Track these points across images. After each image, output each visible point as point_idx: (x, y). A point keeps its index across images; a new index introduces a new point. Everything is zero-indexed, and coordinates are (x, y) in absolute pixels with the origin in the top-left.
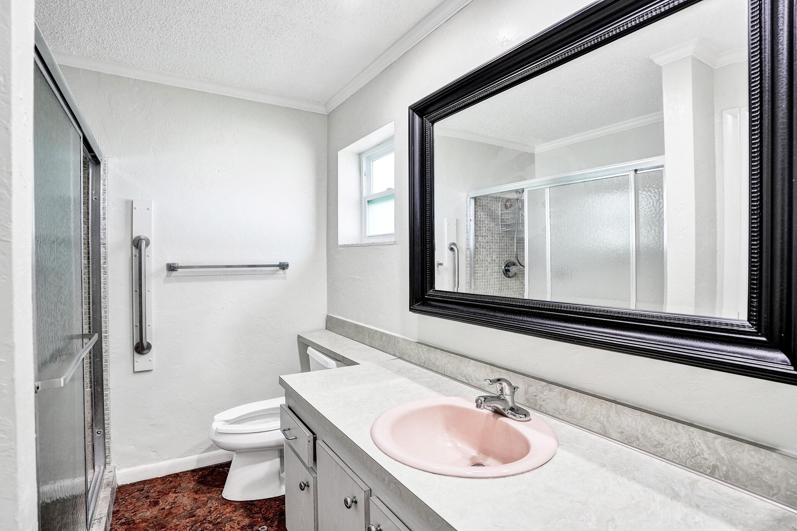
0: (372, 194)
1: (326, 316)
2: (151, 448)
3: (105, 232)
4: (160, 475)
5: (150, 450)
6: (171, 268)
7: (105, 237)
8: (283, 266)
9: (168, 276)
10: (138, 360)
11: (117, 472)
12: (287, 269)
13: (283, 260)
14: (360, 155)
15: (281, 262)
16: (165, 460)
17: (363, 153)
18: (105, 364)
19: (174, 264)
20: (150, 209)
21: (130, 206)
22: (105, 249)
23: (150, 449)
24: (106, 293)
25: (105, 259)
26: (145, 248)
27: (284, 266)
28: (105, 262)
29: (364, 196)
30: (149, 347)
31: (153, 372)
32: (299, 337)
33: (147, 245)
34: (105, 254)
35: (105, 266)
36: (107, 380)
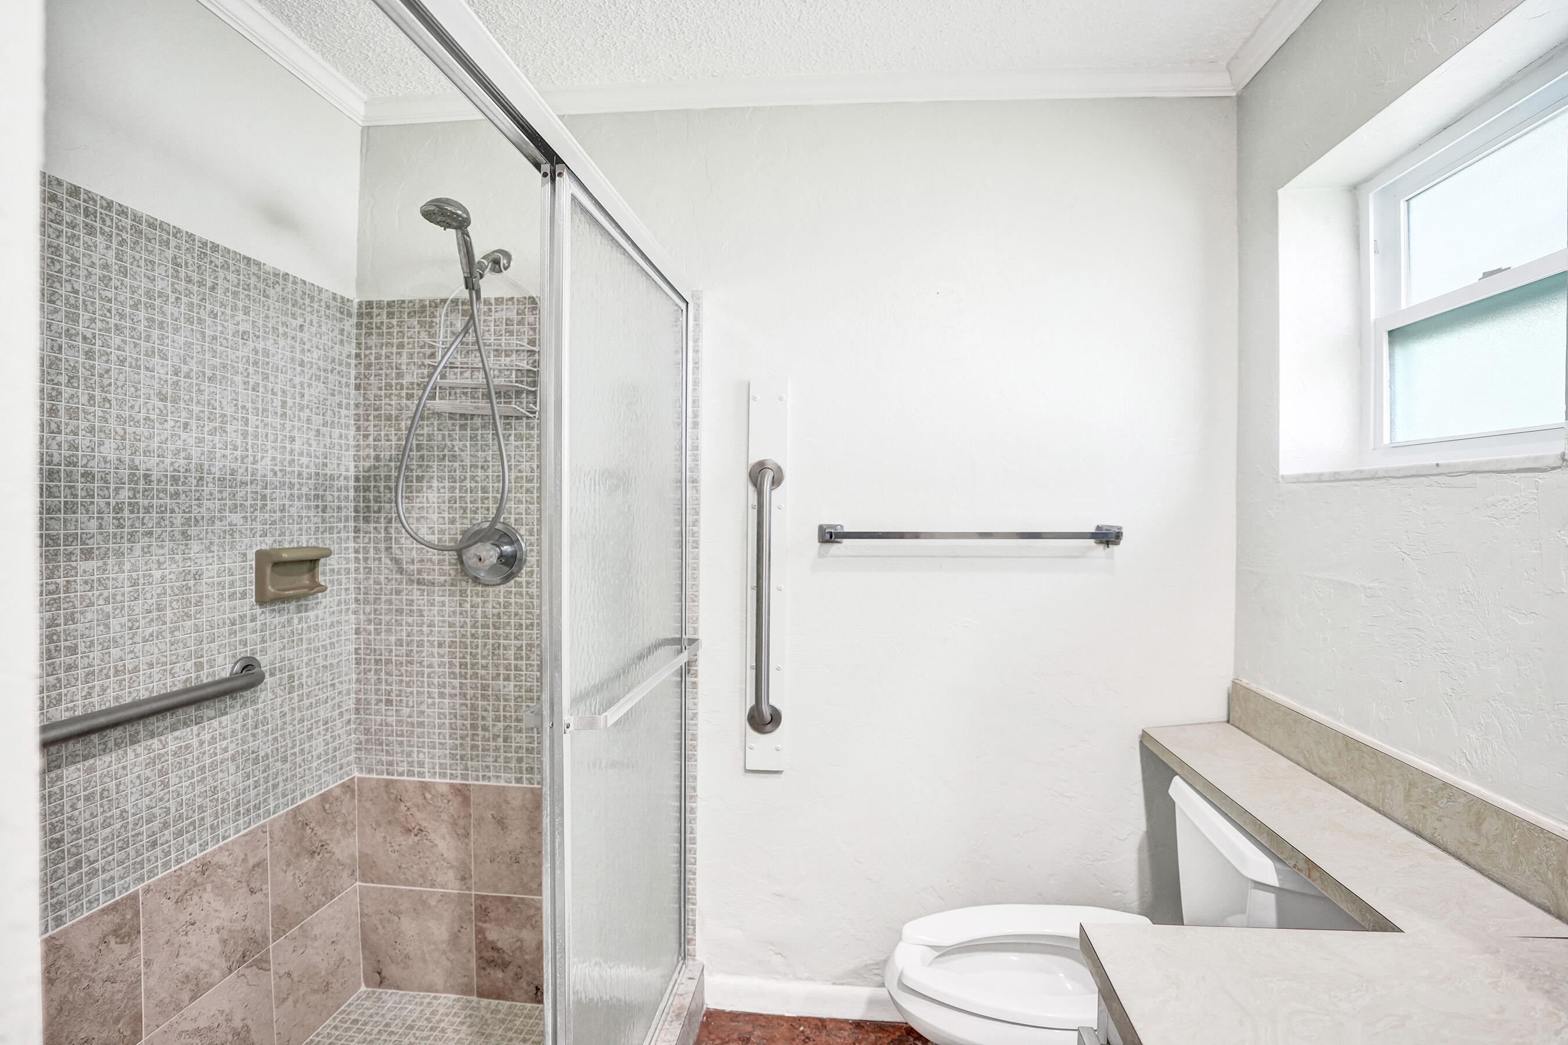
0: (1404, 306)
1: (1229, 684)
2: (773, 945)
3: (697, 454)
4: (788, 1012)
5: (771, 950)
6: (830, 536)
7: (697, 465)
8: (1107, 537)
9: (821, 555)
10: (753, 745)
11: (708, 979)
12: (1117, 544)
13: (1109, 520)
14: (1355, 189)
15: (1101, 523)
16: (801, 979)
17: (1368, 179)
18: (691, 742)
19: (834, 527)
20: (785, 398)
21: (746, 394)
22: (697, 491)
23: (771, 947)
24: (696, 589)
25: (697, 514)
26: (771, 490)
27: (1110, 536)
28: (696, 520)
29: (1373, 317)
30: (776, 718)
31: (783, 775)
32: (1145, 737)
33: (777, 482)
34: (696, 502)
35: (695, 529)
36: (695, 778)
